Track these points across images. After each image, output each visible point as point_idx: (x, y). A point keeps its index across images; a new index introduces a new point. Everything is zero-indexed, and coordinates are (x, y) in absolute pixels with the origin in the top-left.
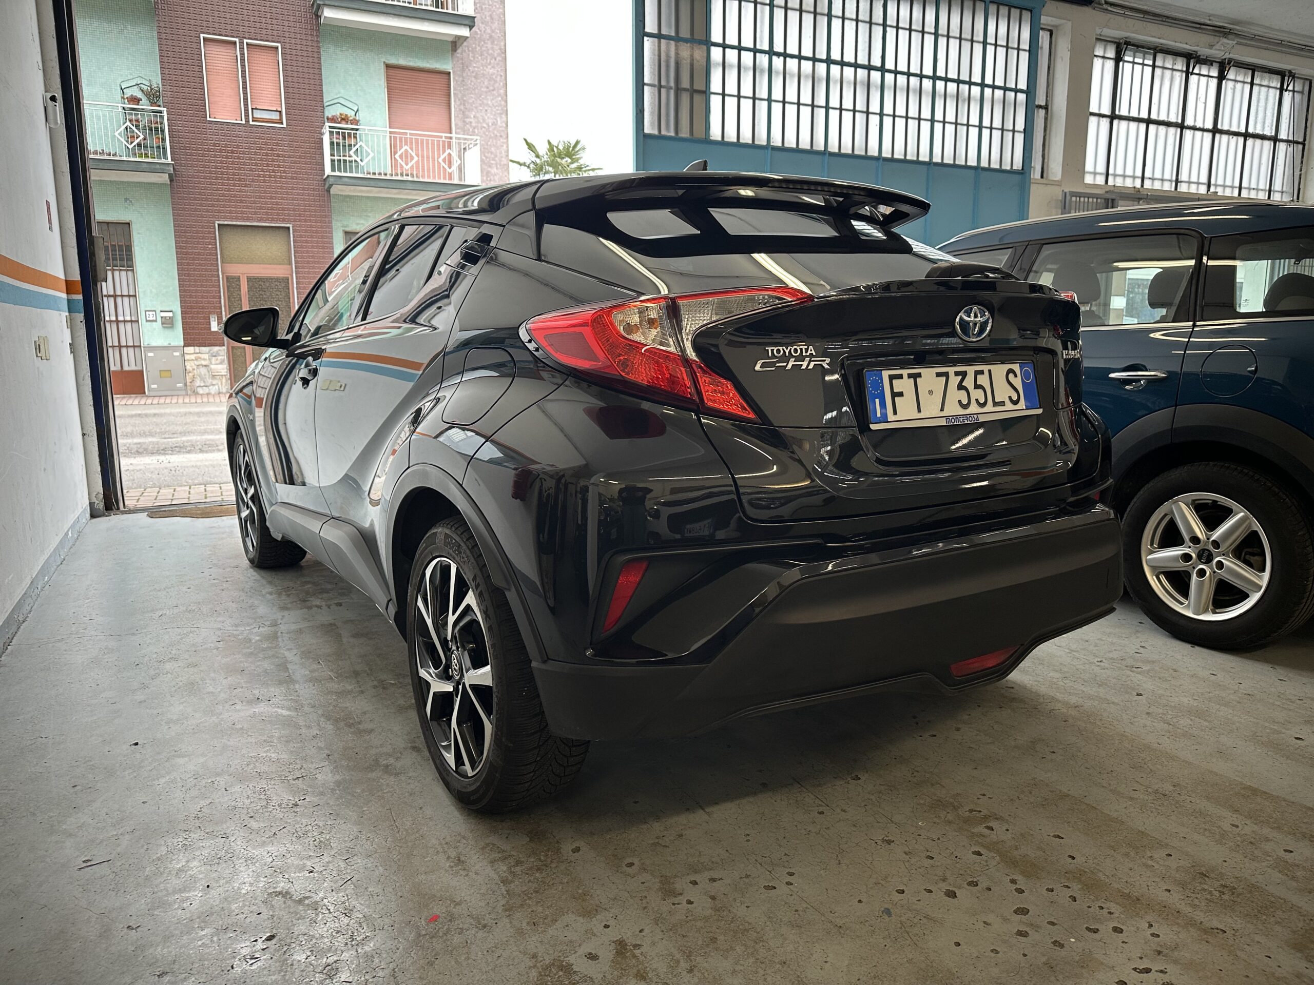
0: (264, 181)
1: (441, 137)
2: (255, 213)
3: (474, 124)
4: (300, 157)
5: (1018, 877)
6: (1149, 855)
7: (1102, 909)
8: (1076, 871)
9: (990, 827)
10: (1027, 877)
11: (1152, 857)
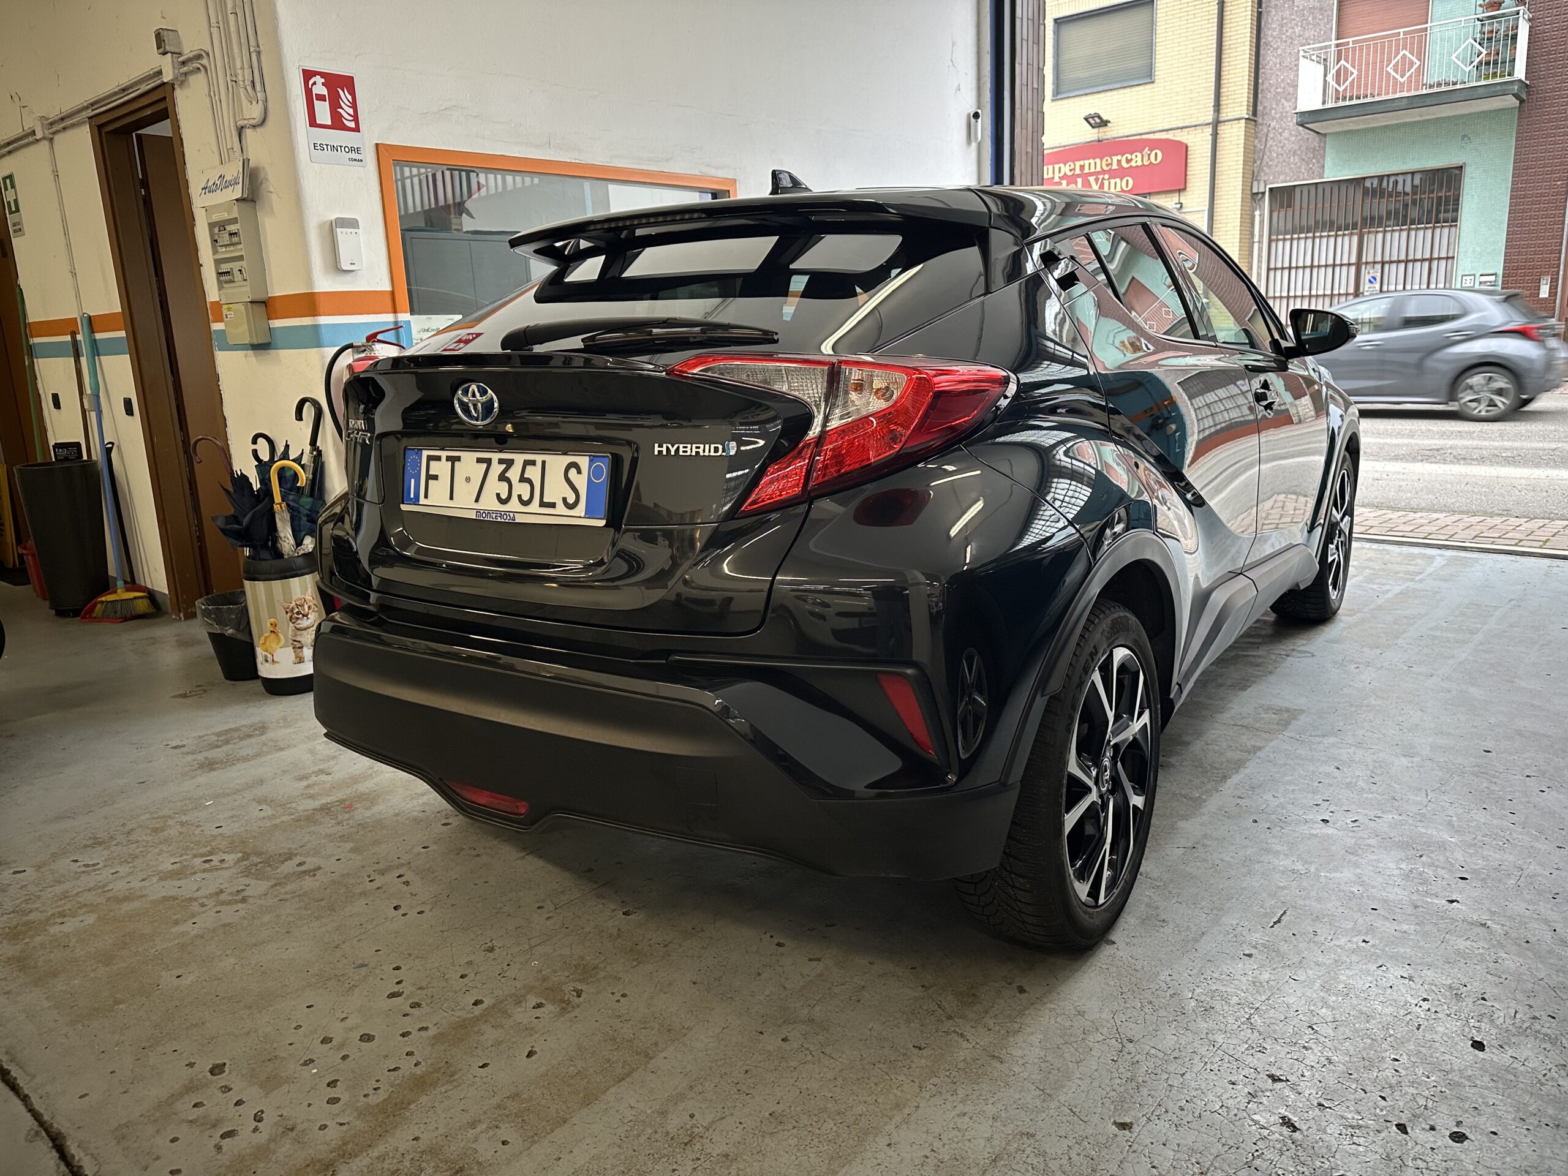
5: (432, 1032)
6: (501, 1125)
7: (375, 1089)
8: (452, 1069)
9: (539, 1006)
10: (434, 1037)
11: (497, 1127)
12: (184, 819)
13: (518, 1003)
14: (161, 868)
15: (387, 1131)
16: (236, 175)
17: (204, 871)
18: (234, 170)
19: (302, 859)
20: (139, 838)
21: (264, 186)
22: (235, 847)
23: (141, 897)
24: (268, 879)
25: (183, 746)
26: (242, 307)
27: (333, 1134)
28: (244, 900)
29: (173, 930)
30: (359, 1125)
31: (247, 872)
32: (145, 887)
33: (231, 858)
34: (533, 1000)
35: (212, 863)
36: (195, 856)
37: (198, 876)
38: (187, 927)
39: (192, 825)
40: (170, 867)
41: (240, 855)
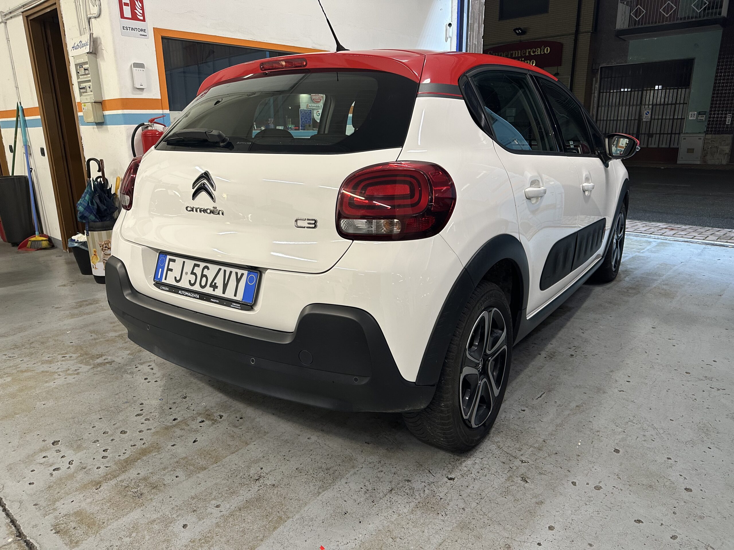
5: (153, 430)
6: (177, 470)
7: (124, 453)
8: (159, 446)
9: (203, 421)
10: (154, 433)
11: (175, 470)
12: (56, 338)
13: (193, 420)
14: (43, 359)
15: (126, 470)
16: (87, 41)
17: (62, 361)
18: (86, 39)
19: (107, 357)
20: (35, 346)
21: (99, 47)
22: (78, 351)
23: (32, 371)
24: (90, 365)
25: (61, 307)
26: (90, 104)
27: (102, 471)
28: (78, 374)
29: (45, 385)
30: (114, 467)
31: (81, 362)
32: (35, 367)
33: (74, 356)
34: (200, 419)
35: (66, 358)
36: (59, 354)
37: (59, 363)
38: (52, 383)
39: (60, 341)
40: (47, 359)
41: (79, 354)
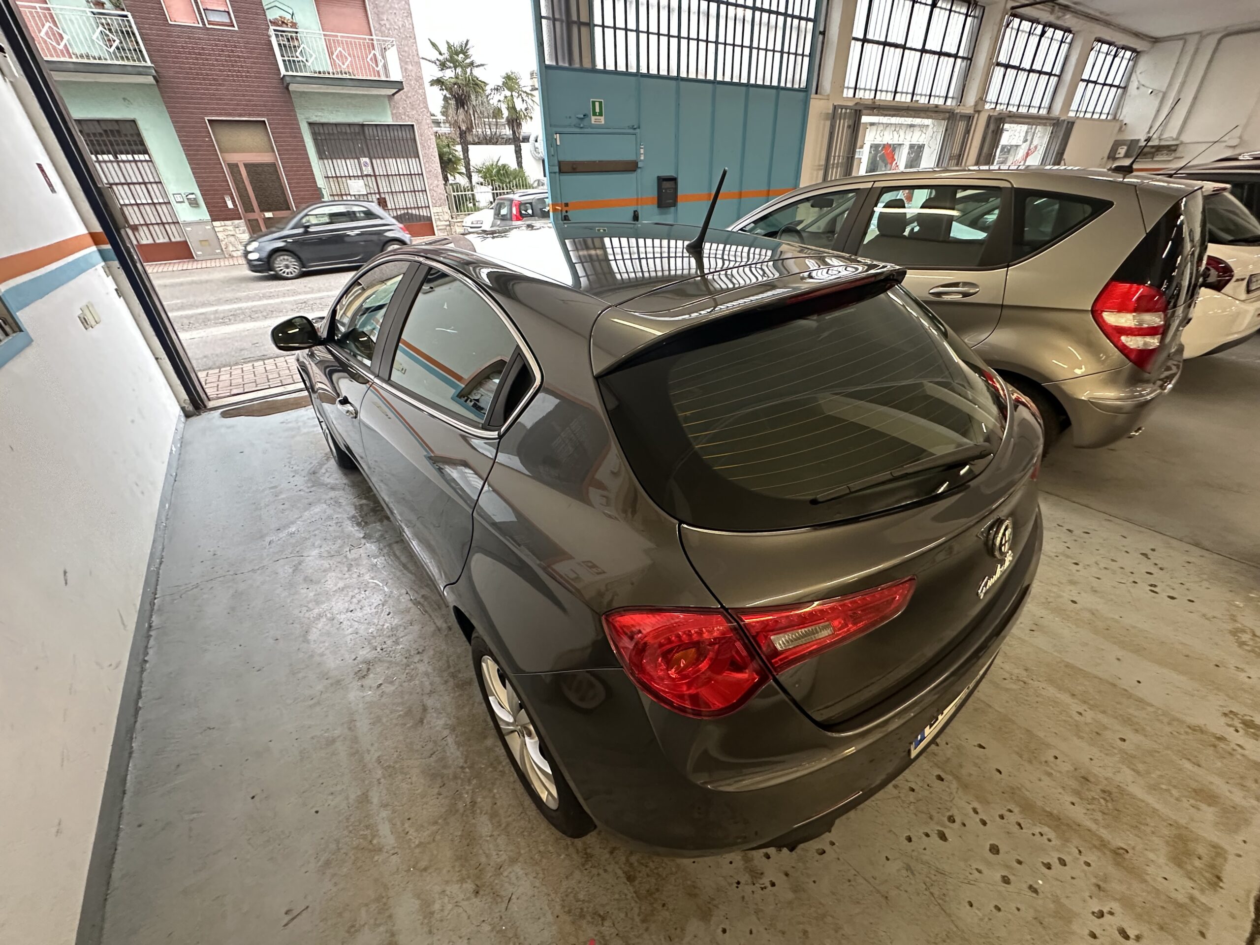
0: (234, 81)
1: (365, 39)
2: (235, 109)
3: (388, 26)
4: (257, 58)
6: (1044, 759)
7: (1042, 835)
8: (1008, 789)
10: (980, 802)
11: (1046, 762)
15: (1074, 822)
27: (1091, 857)
30: (1075, 840)
